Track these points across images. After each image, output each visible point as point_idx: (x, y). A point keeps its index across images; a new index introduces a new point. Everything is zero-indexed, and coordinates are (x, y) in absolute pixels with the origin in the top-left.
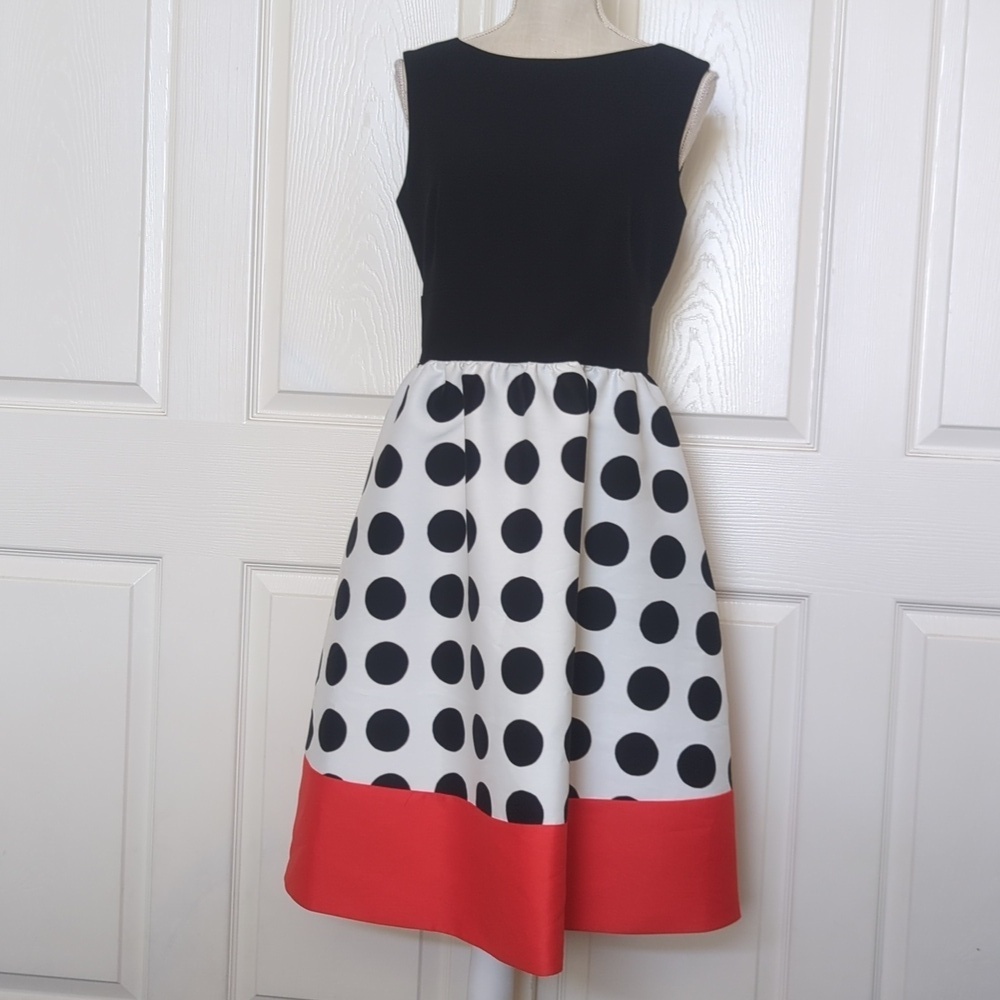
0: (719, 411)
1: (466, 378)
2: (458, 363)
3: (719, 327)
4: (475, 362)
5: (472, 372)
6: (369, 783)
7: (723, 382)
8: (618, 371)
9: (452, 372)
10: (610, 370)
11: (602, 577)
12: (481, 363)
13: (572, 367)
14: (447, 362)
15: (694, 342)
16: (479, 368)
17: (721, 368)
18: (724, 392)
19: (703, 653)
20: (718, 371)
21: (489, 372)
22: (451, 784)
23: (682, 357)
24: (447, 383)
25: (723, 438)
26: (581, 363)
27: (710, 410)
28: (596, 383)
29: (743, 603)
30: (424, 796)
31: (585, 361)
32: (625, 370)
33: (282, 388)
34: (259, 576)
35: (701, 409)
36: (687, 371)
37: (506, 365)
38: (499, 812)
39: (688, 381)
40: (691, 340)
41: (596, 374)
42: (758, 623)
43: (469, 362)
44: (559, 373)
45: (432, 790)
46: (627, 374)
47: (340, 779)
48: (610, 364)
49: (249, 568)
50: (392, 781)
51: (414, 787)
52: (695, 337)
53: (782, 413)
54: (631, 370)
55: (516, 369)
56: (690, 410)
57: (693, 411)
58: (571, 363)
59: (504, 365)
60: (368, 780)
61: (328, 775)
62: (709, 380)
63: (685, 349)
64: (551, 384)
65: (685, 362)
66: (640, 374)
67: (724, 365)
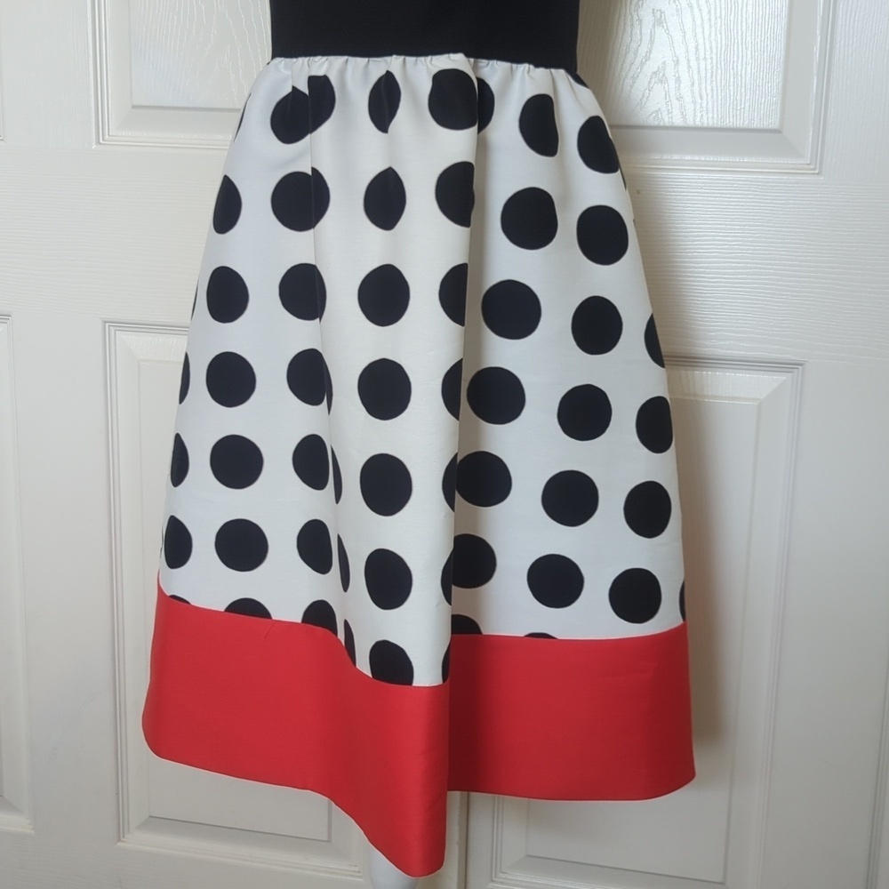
0: (690, 122)
1: (312, 80)
2: (306, 59)
3: (691, 7)
4: (325, 58)
5: (321, 73)
6: (222, 608)
7: (696, 82)
8: (526, 66)
9: (297, 72)
10: (514, 66)
11: (503, 353)
12: (332, 58)
13: (456, 61)
14: (295, 60)
15: (659, 30)
16: (329, 68)
17: (693, 63)
18: (697, 96)
19: (646, 450)
20: (689, 67)
21: (342, 72)
22: (320, 614)
23: (643, 49)
24: (294, 88)
25: (696, 158)
26: (468, 55)
27: (678, 121)
28: (493, 84)
29: (719, 373)
30: (288, 626)
31: (475, 52)
32: (537, 65)
33: (136, 103)
34: (124, 338)
35: (666, 120)
36: (651, 67)
37: (365, 60)
38: (363, 664)
39: (650, 83)
40: (654, 25)
41: (494, 72)
42: (736, 399)
43: (318, 58)
44: (435, 70)
45: (299, 620)
46: (541, 71)
47: (188, 602)
48: (515, 57)
49: (112, 329)
50: (248, 608)
51: (276, 616)
52: (659, 21)
53: (773, 122)
54: (547, 65)
55: (378, 67)
56: (652, 121)
57: (656, 123)
58: (452, 56)
59: (362, 61)
60: (221, 606)
61: (174, 597)
62: (678, 80)
63: (646, 38)
64: (425, 87)
65: (647, 58)
66: (562, 72)
67: (697, 59)
